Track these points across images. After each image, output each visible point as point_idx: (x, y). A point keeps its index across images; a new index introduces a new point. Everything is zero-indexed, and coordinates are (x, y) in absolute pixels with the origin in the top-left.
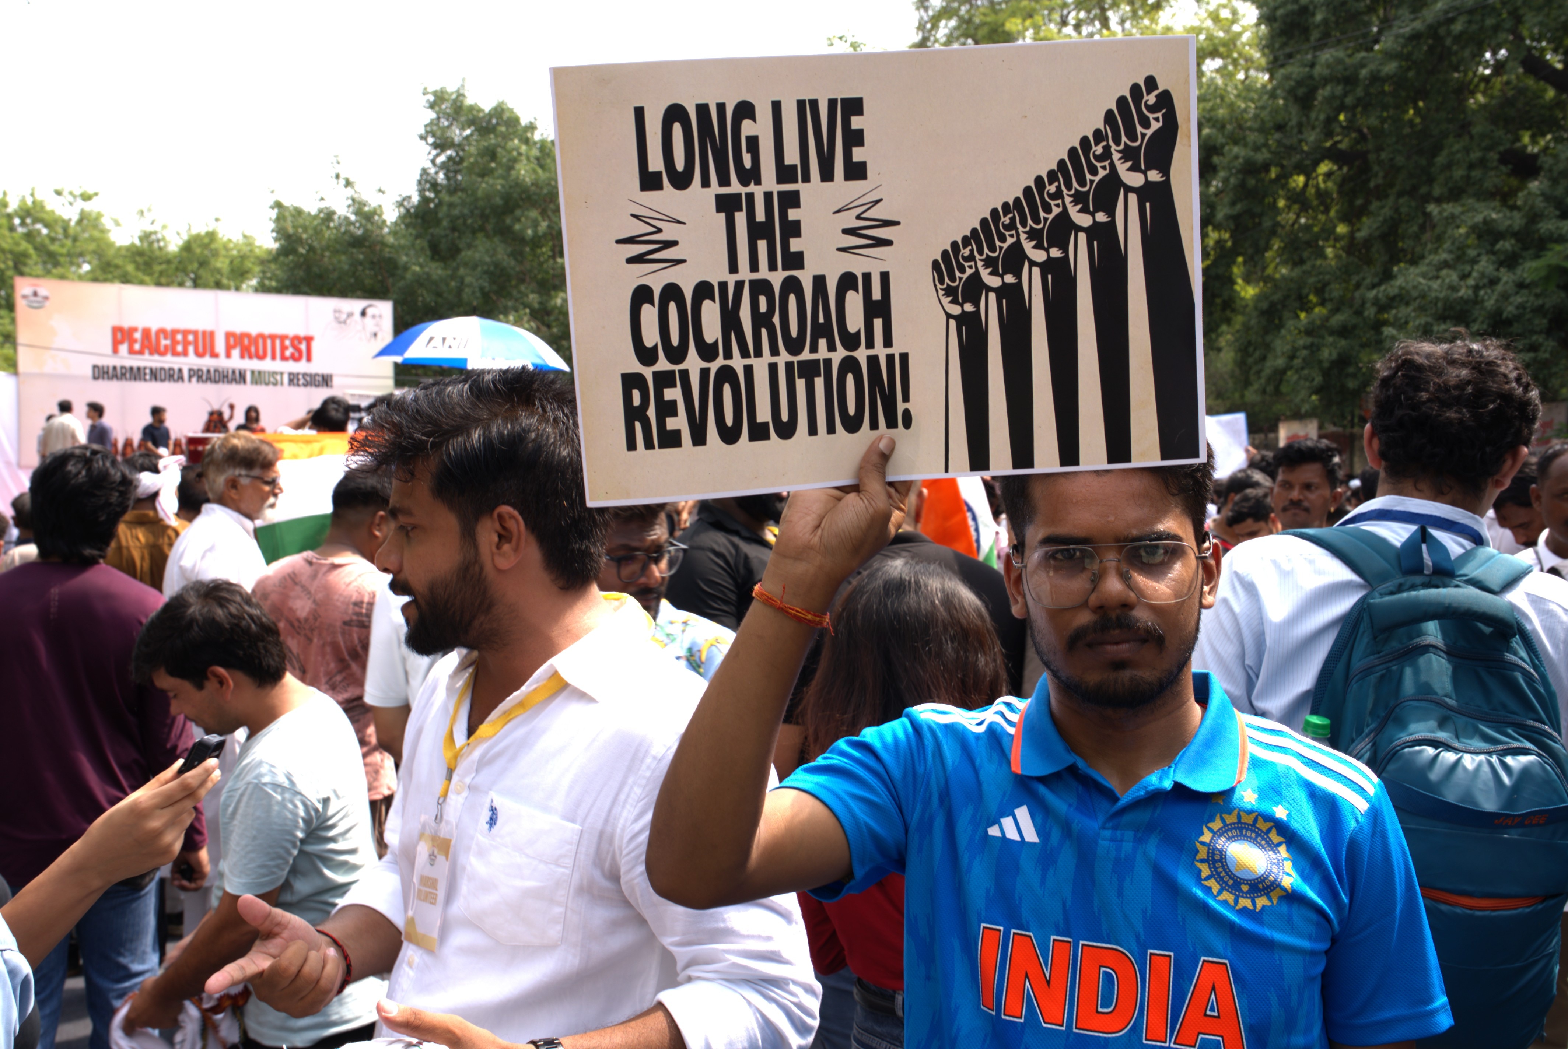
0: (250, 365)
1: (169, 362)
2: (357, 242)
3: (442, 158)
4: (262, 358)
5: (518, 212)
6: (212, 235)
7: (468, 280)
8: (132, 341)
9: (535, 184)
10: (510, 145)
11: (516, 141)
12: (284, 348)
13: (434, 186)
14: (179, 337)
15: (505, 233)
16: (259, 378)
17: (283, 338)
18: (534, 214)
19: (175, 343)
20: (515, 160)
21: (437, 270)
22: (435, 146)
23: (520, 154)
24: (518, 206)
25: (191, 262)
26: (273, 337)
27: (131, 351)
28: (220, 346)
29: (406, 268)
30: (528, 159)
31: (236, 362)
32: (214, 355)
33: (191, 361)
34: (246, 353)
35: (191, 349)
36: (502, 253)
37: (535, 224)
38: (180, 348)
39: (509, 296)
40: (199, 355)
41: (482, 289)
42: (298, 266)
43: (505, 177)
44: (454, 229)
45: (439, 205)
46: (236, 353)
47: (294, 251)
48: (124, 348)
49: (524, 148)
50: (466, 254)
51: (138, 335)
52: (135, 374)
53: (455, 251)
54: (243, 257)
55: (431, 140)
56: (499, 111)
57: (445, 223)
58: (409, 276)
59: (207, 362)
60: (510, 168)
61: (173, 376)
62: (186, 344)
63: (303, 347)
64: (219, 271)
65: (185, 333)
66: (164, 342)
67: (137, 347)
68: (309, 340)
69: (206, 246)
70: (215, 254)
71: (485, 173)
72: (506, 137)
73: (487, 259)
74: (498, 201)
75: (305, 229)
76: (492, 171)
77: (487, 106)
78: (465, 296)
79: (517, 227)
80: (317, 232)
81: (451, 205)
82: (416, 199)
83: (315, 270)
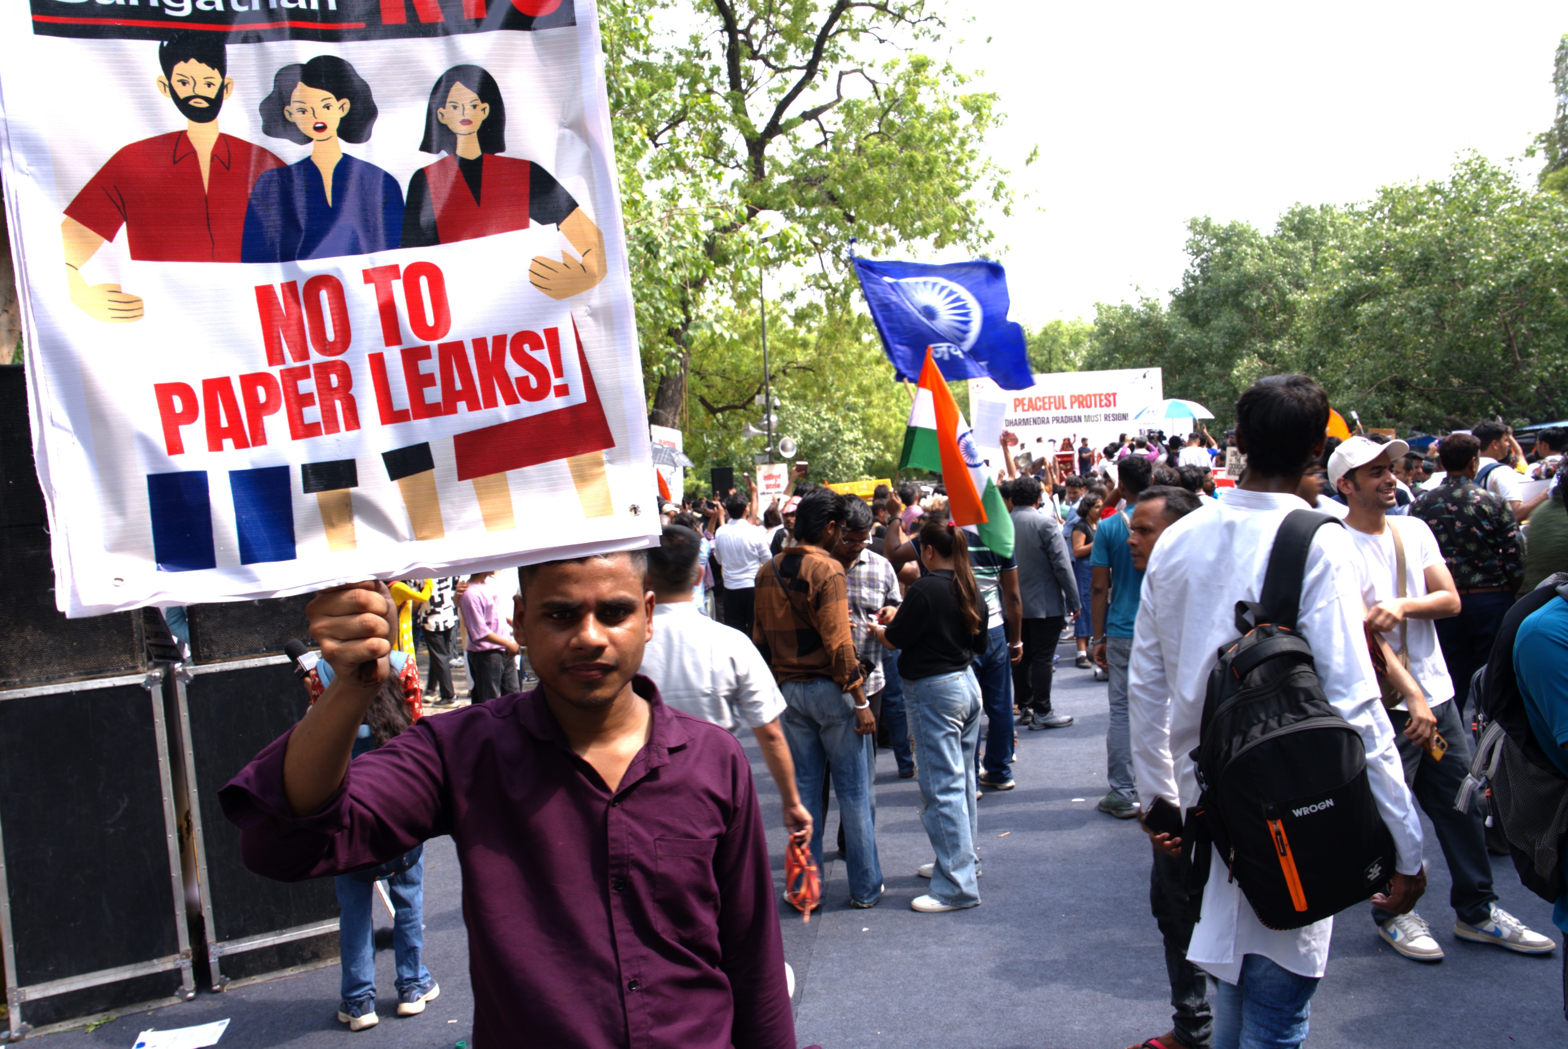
0: (1083, 412)
1: (1042, 414)
2: (1145, 323)
3: (1198, 261)
4: (1089, 407)
5: (1247, 292)
6: (1058, 323)
7: (1215, 339)
8: (1023, 405)
9: (1258, 272)
10: (1240, 249)
11: (1244, 247)
12: (1101, 401)
13: (1194, 279)
14: (1046, 400)
15: (1239, 306)
16: (1088, 418)
17: (1100, 395)
18: (1256, 292)
19: (1044, 403)
20: (1243, 259)
21: (1195, 334)
22: (1194, 253)
23: (1247, 254)
24: (1246, 288)
25: (1047, 341)
26: (1095, 395)
27: (1023, 410)
28: (1067, 403)
29: (1175, 336)
30: (1252, 257)
31: (1076, 411)
32: (1064, 408)
33: (1053, 413)
34: (1081, 405)
35: (1053, 406)
36: (1237, 320)
37: (1258, 299)
38: (1047, 406)
39: (1243, 347)
40: (1057, 408)
41: (1224, 344)
42: (1109, 341)
43: (1238, 272)
44: (1207, 306)
45: (1196, 291)
46: (1076, 405)
47: (1108, 333)
48: (1020, 408)
49: (1249, 251)
50: (1214, 323)
51: (1026, 402)
52: (1026, 422)
53: (1208, 321)
54: (1078, 334)
55: (1190, 251)
56: (1232, 227)
57: (1200, 304)
58: (1177, 341)
59: (1061, 413)
60: (1240, 265)
61: (1044, 421)
62: (1050, 403)
63: (1111, 399)
64: (1064, 344)
65: (1050, 398)
66: (1039, 404)
67: (1026, 407)
68: (1114, 394)
69: (1056, 330)
70: (1061, 334)
71: (1226, 268)
72: (1238, 244)
73: (1228, 325)
74: (1233, 287)
75: (1114, 319)
76: (1230, 266)
77: (1225, 225)
78: (1213, 350)
79: (1246, 302)
80: (1121, 319)
81: (1204, 292)
82: (1182, 289)
83: (1121, 342)
